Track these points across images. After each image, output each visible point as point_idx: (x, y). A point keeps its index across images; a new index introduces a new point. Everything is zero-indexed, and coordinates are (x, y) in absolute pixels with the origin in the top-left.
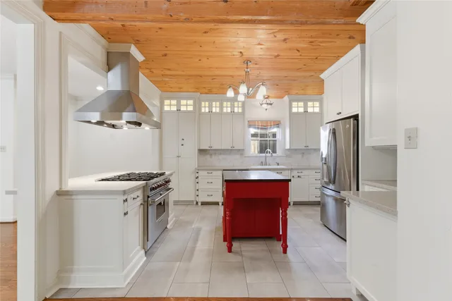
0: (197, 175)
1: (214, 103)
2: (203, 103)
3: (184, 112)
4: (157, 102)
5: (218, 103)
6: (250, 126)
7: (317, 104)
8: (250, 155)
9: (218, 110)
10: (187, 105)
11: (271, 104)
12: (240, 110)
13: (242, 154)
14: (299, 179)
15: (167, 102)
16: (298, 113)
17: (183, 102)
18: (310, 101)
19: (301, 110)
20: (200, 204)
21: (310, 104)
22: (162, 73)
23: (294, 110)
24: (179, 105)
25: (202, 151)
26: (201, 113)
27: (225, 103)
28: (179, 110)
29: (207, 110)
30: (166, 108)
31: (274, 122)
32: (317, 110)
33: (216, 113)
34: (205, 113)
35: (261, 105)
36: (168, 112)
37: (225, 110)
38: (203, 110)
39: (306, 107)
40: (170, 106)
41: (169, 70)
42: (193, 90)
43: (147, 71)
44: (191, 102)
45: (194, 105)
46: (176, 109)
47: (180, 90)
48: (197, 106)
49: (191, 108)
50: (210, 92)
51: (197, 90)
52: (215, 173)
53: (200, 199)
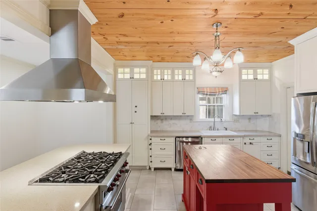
0: (150, 142)
1: (166, 71)
2: (155, 71)
3: (137, 80)
4: (111, 71)
5: (169, 71)
6: (199, 93)
7: (266, 71)
8: (199, 121)
9: (170, 78)
10: (140, 73)
11: (221, 72)
12: (191, 78)
13: (191, 119)
14: (251, 145)
15: (120, 70)
16: (247, 80)
17: (136, 70)
18: (260, 68)
19: (251, 77)
20: (153, 169)
21: (259, 71)
22: (117, 40)
23: (244, 77)
24: (132, 72)
25: (154, 117)
26: (153, 81)
27: (176, 71)
28: (132, 78)
29: (159, 78)
30: (120, 76)
31: (222, 88)
32: (266, 77)
33: (167, 81)
34: (157, 81)
35: (211, 72)
36: (121, 80)
37: (176, 78)
38: (155, 78)
39: (255, 74)
40: (124, 74)
41: (125, 35)
42: (146, 58)
43: (102, 37)
44: (143, 70)
45: (147, 73)
46: (129, 77)
47: (134, 58)
48: (150, 74)
49: (143, 76)
50: (163, 60)
51: (150, 58)
52: (167, 140)
53: (153, 166)
